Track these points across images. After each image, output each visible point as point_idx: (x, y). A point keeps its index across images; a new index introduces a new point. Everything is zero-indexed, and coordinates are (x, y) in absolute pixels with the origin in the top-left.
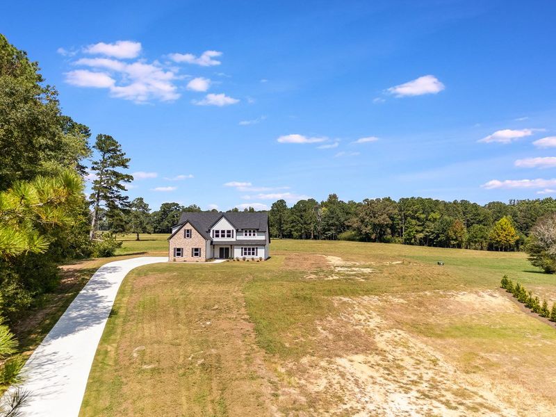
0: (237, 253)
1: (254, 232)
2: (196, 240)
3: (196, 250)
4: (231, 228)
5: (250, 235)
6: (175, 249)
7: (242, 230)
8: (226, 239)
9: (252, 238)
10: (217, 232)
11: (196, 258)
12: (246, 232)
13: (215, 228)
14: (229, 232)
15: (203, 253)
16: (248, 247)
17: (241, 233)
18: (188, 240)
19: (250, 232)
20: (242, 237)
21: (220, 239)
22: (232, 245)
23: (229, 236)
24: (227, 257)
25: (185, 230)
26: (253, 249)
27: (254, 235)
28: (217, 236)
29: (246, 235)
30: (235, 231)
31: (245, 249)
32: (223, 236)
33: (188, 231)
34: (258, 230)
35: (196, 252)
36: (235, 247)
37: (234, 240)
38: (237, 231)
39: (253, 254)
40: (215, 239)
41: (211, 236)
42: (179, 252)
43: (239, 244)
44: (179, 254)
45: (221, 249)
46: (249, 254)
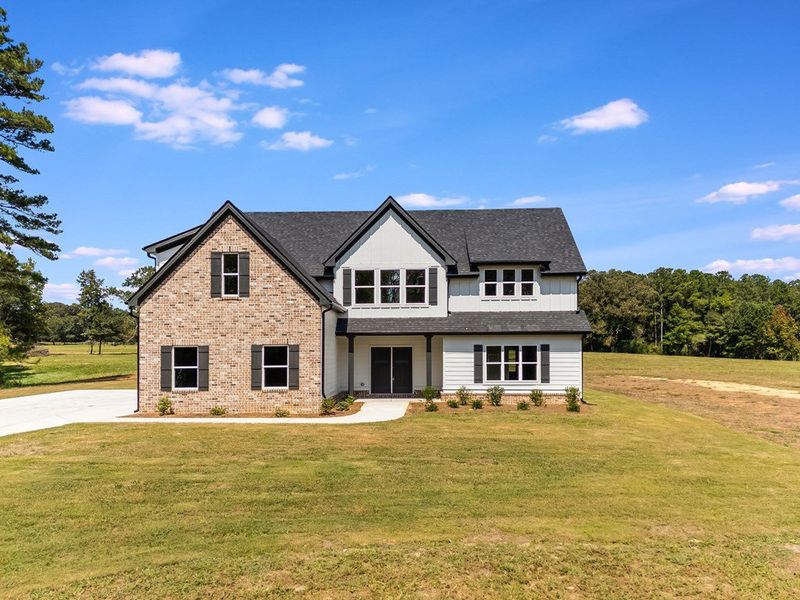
0: (458, 369)
1: (527, 276)
2: (275, 306)
3: (276, 354)
4: (424, 260)
5: (509, 290)
6: (165, 351)
7: (474, 266)
8: (403, 310)
9: (517, 304)
10: (365, 277)
11: (277, 396)
12: (491, 276)
13: (357, 261)
14: (415, 276)
15: (309, 371)
16: (503, 343)
17: (471, 283)
18: (232, 307)
19: (509, 276)
20: (473, 302)
21: (376, 311)
22: (433, 337)
23: (415, 296)
24: (404, 388)
25: (215, 257)
26: (529, 354)
27: (527, 290)
28: (365, 297)
29: (491, 291)
30: (442, 273)
31: (493, 353)
32: (389, 297)
33: (231, 261)
34: (545, 265)
35: (276, 366)
36: (447, 342)
37: (438, 312)
38: (452, 273)
39: (530, 374)
40: (356, 312)
41: (338, 294)
42: (187, 367)
43: (462, 329)
44: (187, 379)
45: (379, 355)
46: (512, 376)
